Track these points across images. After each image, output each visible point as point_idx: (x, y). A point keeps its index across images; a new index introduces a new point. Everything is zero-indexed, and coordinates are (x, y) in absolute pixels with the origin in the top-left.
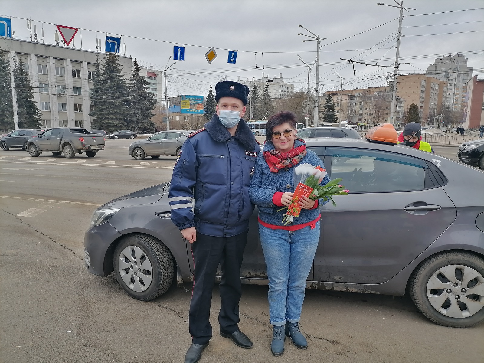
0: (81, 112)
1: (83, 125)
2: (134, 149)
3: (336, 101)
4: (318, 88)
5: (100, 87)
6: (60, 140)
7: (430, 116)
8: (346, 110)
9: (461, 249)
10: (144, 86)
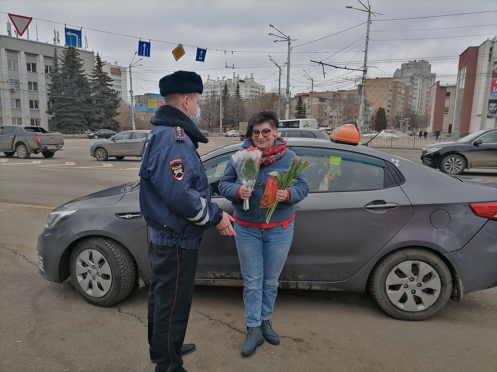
0: (37, 109)
1: (39, 124)
2: (96, 150)
3: (307, 103)
4: (289, 90)
5: (59, 83)
6: (12, 139)
7: (396, 120)
8: (317, 112)
9: (417, 245)
10: (107, 82)
